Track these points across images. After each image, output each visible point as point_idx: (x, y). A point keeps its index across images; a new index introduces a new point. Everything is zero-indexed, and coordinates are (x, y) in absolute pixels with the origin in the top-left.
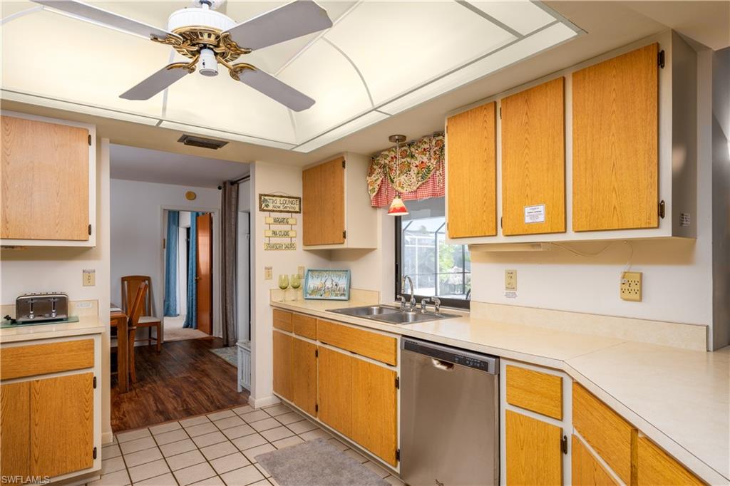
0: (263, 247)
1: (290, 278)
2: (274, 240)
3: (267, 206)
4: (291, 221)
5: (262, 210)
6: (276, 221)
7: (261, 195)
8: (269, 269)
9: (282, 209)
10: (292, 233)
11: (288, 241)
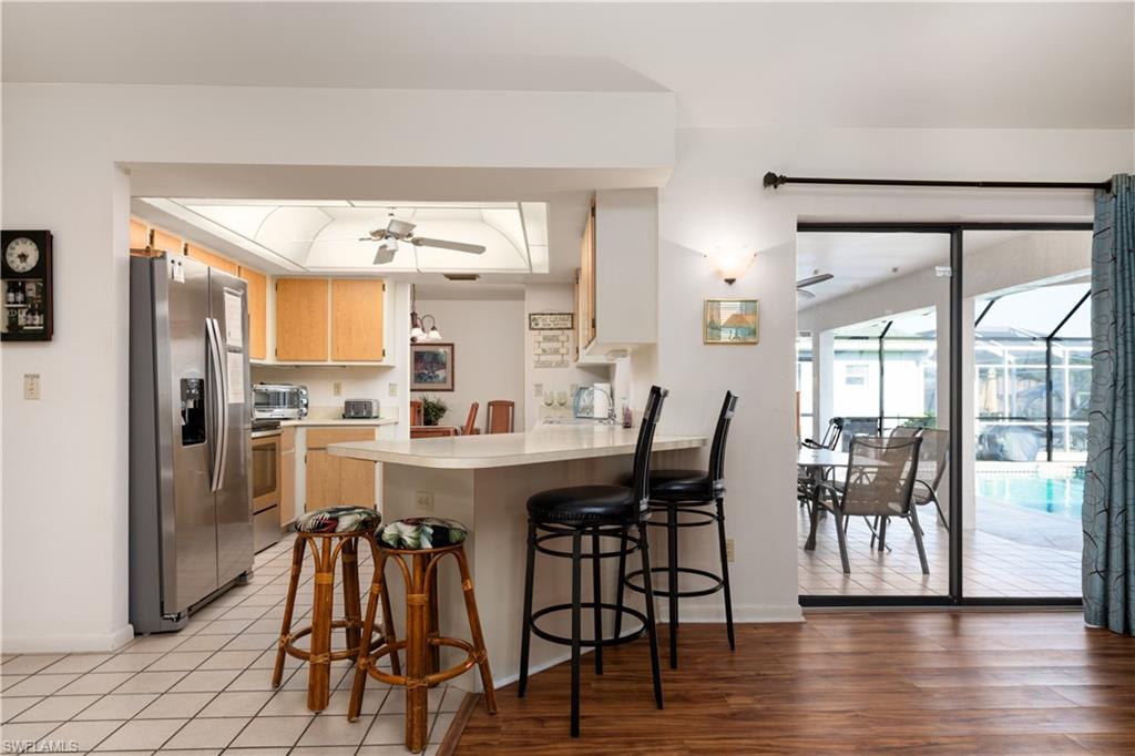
0: (533, 364)
1: (555, 395)
2: (543, 358)
3: (537, 324)
4: (562, 338)
5: (531, 329)
6: (546, 339)
7: (530, 315)
8: (539, 386)
9: (552, 326)
10: (563, 351)
11: (559, 358)
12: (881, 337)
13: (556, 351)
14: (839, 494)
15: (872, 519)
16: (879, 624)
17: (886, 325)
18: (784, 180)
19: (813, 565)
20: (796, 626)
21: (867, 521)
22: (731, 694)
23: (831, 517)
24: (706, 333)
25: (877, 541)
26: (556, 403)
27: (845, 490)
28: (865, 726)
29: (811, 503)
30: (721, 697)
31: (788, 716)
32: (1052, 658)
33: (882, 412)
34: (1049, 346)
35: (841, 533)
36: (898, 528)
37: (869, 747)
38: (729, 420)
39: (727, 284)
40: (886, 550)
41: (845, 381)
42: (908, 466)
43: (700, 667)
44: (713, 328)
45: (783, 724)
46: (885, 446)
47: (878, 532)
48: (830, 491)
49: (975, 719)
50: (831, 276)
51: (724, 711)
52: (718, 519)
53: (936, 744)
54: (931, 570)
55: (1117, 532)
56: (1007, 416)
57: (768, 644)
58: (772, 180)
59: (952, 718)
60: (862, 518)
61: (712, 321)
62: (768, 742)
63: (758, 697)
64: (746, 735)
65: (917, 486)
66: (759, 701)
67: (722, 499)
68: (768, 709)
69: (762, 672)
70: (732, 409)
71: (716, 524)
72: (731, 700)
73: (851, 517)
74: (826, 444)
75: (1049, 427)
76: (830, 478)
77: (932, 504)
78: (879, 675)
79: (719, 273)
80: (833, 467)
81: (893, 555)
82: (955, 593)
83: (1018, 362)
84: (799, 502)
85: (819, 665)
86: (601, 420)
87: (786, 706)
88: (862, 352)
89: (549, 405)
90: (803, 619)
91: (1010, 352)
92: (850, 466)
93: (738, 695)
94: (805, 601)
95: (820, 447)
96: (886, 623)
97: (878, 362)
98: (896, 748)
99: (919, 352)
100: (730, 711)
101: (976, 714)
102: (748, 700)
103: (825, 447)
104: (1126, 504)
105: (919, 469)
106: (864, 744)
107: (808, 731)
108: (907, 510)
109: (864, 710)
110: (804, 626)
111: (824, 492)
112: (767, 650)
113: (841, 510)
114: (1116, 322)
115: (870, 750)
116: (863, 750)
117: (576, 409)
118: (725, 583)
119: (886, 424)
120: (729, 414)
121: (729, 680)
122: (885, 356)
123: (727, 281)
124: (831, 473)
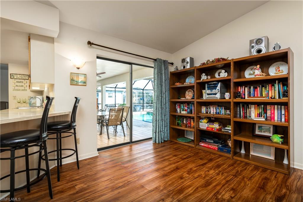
0: (12, 90)
2: (17, 88)
3: (14, 77)
4: (24, 82)
5: (11, 78)
6: (17, 82)
7: (11, 74)
9: (20, 78)
10: (24, 86)
11: (23, 88)
12: (115, 88)
13: (22, 86)
14: (107, 121)
15: (114, 126)
16: (116, 152)
17: (116, 85)
18: (93, 44)
19: (101, 139)
20: (97, 157)
21: (113, 127)
22: (77, 185)
23: (105, 127)
24: (71, 82)
25: (115, 130)
26: (22, 102)
27: (108, 120)
28: (114, 182)
29: (101, 124)
30: (74, 187)
31: (94, 186)
32: (149, 152)
33: (115, 103)
34: (143, 91)
35: (107, 130)
36: (119, 127)
37: (115, 188)
38: (77, 106)
39: (77, 69)
40: (117, 132)
41: (108, 97)
42: (121, 114)
43: (68, 178)
44: (73, 81)
45: (92, 190)
46: (116, 110)
47: (115, 129)
48: (105, 121)
49: (137, 171)
50: (105, 73)
51: (75, 191)
52: (74, 134)
53: (130, 181)
54: (126, 135)
55: (157, 124)
56: (136, 103)
57: (89, 164)
58: (89, 43)
59: (132, 172)
60: (112, 126)
61: (73, 79)
62: (88, 198)
63: (85, 183)
64: (81, 198)
65: (123, 118)
66: (85, 184)
67: (75, 128)
68: (88, 186)
69: (87, 174)
70: (78, 103)
71: (73, 135)
72: (76, 187)
73: (109, 127)
74: (104, 110)
75: (143, 105)
76: (105, 118)
77: (126, 121)
78: (116, 166)
79: (75, 66)
80: (106, 115)
81: (118, 133)
82: (131, 141)
83: (138, 94)
84: (98, 124)
85: (102, 167)
86: (38, 107)
87: (93, 183)
88: (111, 91)
89: (19, 103)
90: (98, 155)
91: (137, 92)
92: (109, 115)
93: (79, 184)
94: (99, 150)
95: (103, 111)
96: (118, 151)
97: (115, 93)
98: (121, 186)
99: (122, 91)
100: (76, 191)
101: (136, 170)
102: (82, 185)
103: (104, 111)
104: (159, 119)
105: (123, 114)
106: (113, 188)
107: (99, 189)
108: (121, 124)
109: (113, 177)
110: (99, 156)
111: (104, 121)
112: (89, 166)
113: (107, 125)
114: (157, 86)
115: (115, 189)
116: (113, 190)
117: (30, 104)
118: (76, 151)
119: (116, 105)
120: (77, 104)
121: (76, 180)
122: (116, 92)
123: (77, 68)
124: (105, 117)
